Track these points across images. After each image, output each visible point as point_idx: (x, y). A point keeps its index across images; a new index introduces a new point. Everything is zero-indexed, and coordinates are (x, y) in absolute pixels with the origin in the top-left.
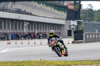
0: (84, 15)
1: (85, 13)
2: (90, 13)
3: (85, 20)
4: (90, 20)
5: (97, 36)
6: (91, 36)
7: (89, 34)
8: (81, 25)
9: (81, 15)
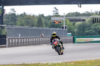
0: (7, 20)
1: (8, 18)
2: (12, 18)
3: (7, 25)
4: (12, 25)
5: (20, 40)
6: (14, 40)
7: (12, 39)
8: (3, 30)
9: (4, 20)
